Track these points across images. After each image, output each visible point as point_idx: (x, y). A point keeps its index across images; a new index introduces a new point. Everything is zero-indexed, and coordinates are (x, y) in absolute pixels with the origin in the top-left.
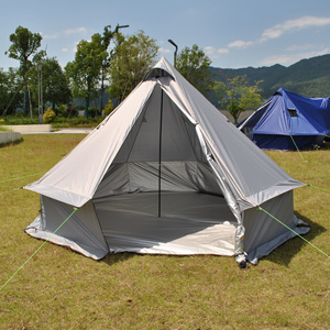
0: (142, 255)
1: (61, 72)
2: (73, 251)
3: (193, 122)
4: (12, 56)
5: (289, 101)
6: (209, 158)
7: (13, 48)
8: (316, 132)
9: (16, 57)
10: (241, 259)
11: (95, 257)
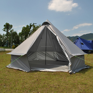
0: (41, 71)
1: (17, 35)
2: (20, 70)
3: (56, 35)
4: (4, 30)
5: (81, 41)
6: (60, 44)
7: (4, 28)
8: (89, 49)
9: (5, 31)
10: (70, 72)
11: (27, 71)
